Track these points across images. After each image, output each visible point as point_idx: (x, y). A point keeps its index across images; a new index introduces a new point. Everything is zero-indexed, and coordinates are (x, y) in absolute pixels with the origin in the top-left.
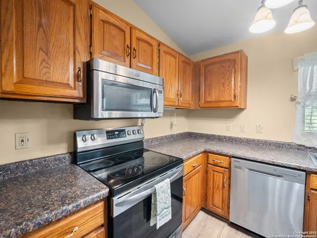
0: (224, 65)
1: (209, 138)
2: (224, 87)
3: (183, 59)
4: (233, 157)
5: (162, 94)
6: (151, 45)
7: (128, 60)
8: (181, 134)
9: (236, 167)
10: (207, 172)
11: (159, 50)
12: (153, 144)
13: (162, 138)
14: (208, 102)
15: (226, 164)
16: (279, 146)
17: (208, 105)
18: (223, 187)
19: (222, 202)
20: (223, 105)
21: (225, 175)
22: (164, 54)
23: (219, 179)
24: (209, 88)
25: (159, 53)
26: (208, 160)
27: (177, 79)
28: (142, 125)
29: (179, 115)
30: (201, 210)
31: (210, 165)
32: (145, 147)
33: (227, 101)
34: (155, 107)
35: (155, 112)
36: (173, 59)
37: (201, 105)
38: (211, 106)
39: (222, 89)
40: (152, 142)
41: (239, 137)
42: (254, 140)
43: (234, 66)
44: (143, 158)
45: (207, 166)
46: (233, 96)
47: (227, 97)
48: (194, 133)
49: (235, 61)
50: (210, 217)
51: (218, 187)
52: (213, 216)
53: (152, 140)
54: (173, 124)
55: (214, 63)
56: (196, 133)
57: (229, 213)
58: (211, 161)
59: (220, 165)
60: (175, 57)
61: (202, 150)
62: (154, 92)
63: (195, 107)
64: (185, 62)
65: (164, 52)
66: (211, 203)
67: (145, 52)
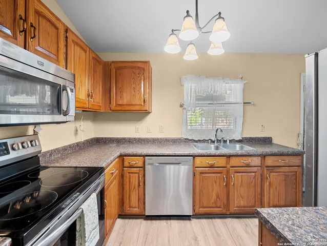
0: (134, 71)
1: (119, 141)
2: (135, 91)
3: (94, 56)
4: (147, 156)
5: (74, 93)
6: (57, 28)
7: (21, 38)
8: (87, 141)
9: (149, 164)
10: (122, 176)
11: (66, 37)
12: (53, 158)
13: (65, 149)
14: (120, 105)
15: (140, 164)
16: (175, 141)
17: (119, 108)
18: (139, 185)
19: (139, 201)
20: (134, 109)
21: (140, 173)
22: (73, 44)
23: (135, 179)
24: (120, 91)
25: (66, 41)
26: (123, 164)
27: (87, 76)
28: (35, 133)
29: (85, 119)
30: (118, 218)
31: (126, 169)
32: (42, 164)
33: (138, 105)
34: (65, 109)
35: (65, 115)
36: (83, 53)
37: (112, 108)
38: (123, 109)
39: (133, 92)
40: (51, 155)
41: (147, 137)
42: (158, 139)
43: (144, 74)
44: (40, 179)
45: (123, 170)
46: (142, 100)
47: (138, 101)
48: (102, 138)
49: (144, 69)
50: (127, 221)
51: (134, 188)
52: (130, 218)
53: (51, 153)
54: (79, 130)
55: (125, 67)
56: (105, 138)
57: (144, 208)
58: (126, 164)
59: (135, 166)
60: (85, 52)
61: (118, 154)
62: (63, 90)
63: (105, 110)
64: (96, 59)
65: (73, 41)
66: (128, 206)
67: (48, 34)
